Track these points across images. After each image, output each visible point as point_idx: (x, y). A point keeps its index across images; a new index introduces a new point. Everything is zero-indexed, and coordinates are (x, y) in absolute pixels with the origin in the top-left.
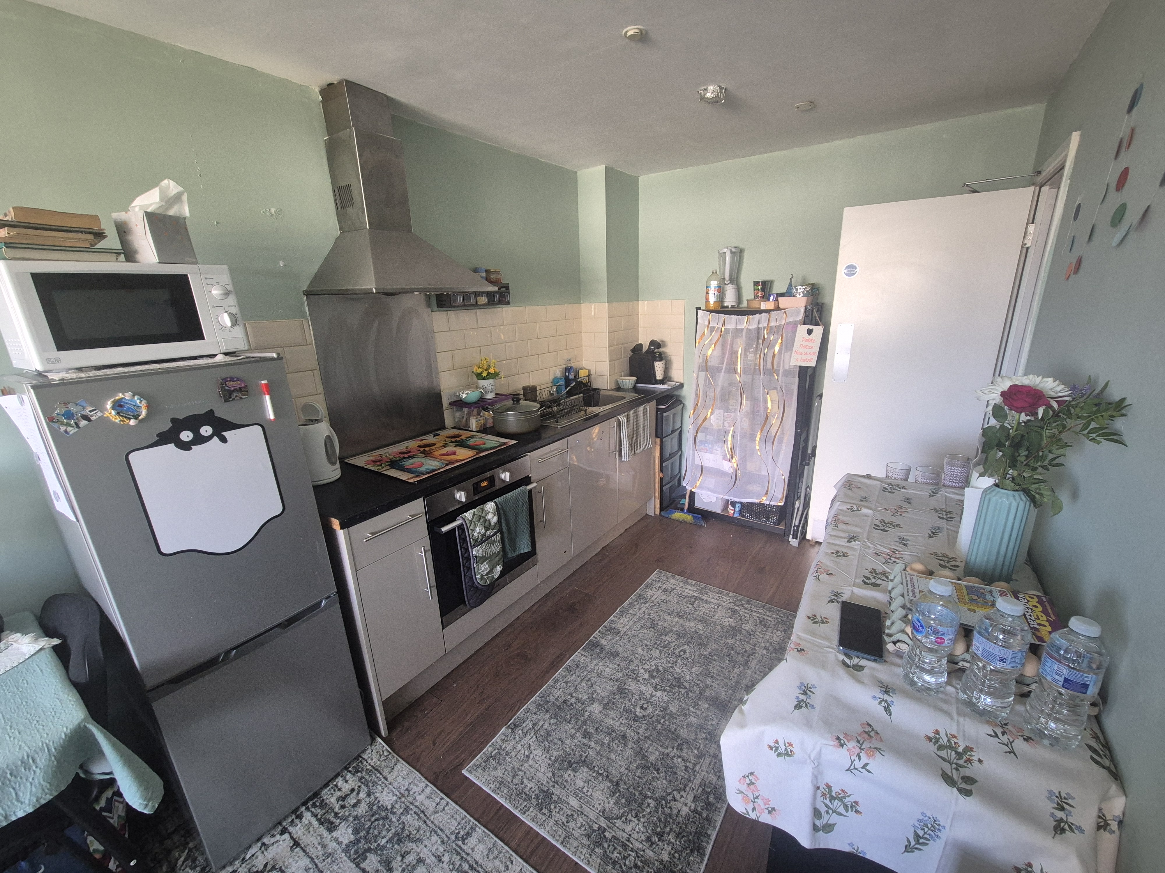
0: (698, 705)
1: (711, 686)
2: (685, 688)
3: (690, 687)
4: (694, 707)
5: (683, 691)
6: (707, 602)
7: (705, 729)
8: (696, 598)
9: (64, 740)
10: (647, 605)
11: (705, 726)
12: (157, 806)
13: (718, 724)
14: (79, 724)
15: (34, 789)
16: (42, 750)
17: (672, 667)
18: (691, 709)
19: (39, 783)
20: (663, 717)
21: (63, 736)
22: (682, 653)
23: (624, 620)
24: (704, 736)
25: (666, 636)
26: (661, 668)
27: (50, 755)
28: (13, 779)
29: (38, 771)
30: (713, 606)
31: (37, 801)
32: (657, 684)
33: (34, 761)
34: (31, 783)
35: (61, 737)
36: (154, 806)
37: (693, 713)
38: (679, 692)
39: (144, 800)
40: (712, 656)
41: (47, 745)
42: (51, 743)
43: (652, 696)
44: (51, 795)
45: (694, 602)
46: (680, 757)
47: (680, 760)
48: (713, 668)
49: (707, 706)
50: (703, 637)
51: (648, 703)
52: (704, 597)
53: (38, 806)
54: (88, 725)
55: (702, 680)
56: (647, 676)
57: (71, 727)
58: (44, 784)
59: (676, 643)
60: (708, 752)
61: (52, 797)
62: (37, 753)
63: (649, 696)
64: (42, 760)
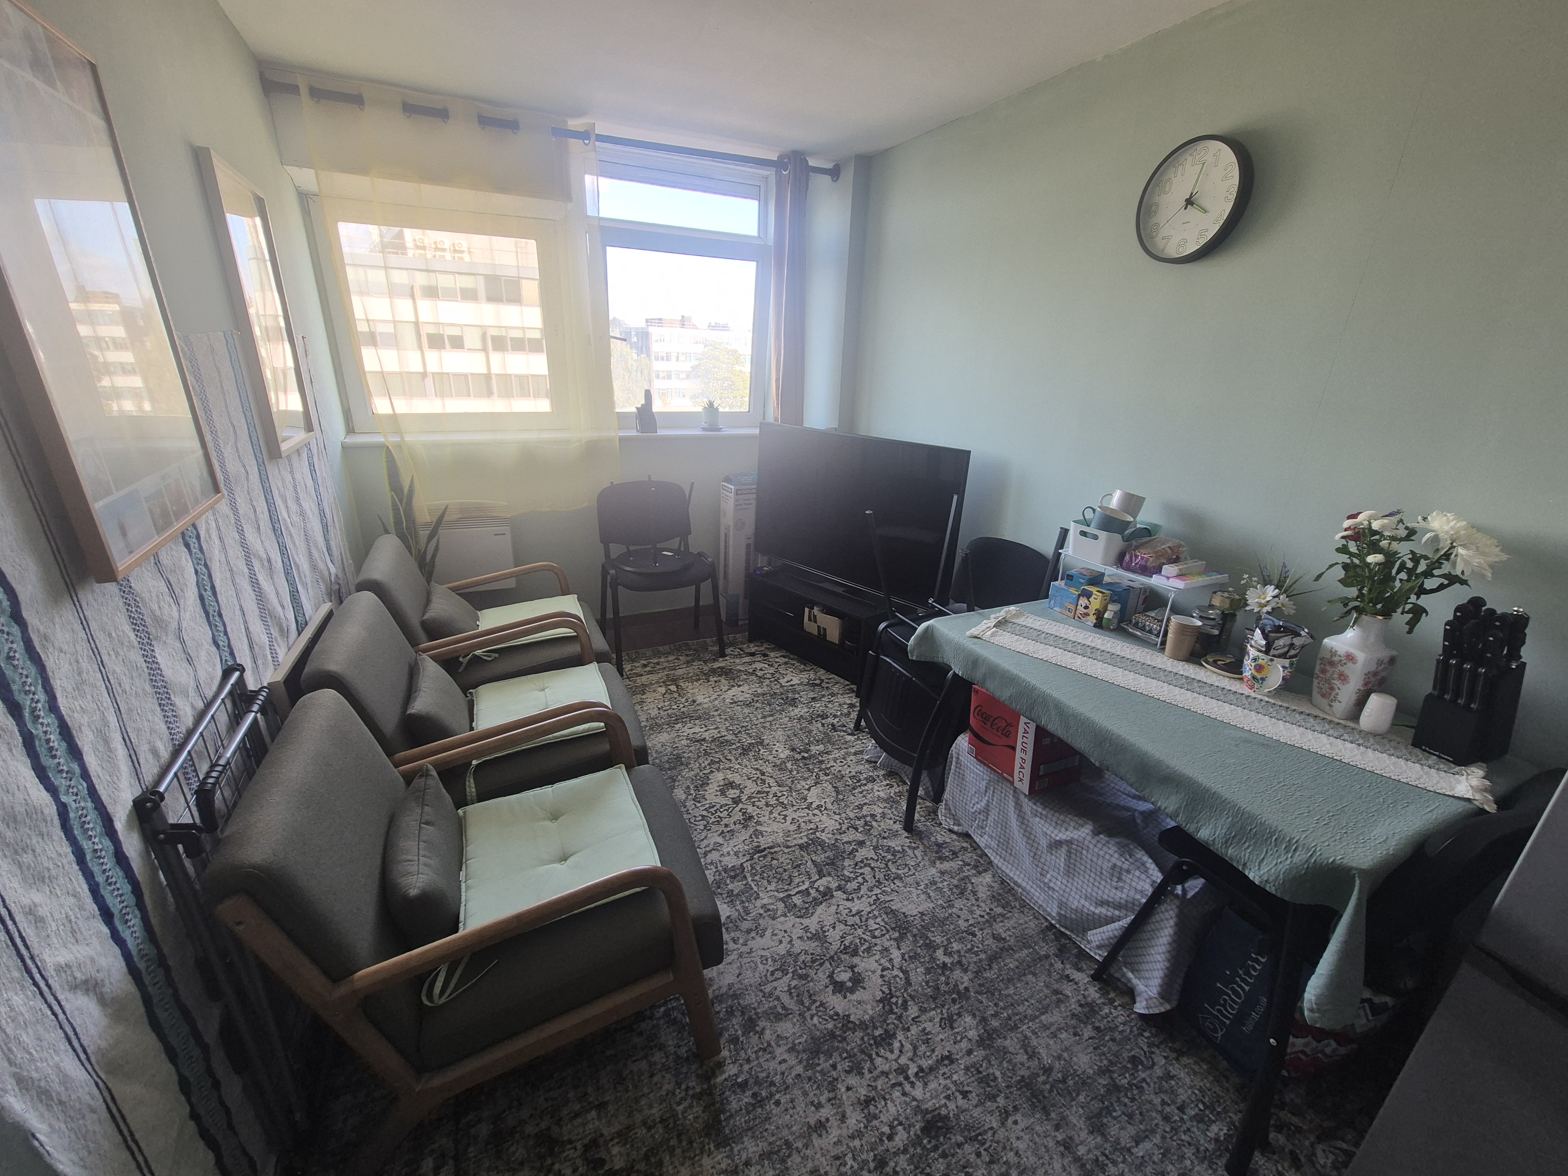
9: (1327, 864)
12: (1318, 1026)
14: (1351, 869)
15: (1273, 871)
16: (1308, 850)
19: (1280, 872)
21: (1330, 861)
27: (1307, 861)
28: (1273, 844)
29: (1288, 862)
31: (1266, 881)
33: (1295, 850)
34: (1276, 864)
35: (1329, 858)
36: (1316, 1022)
39: (1316, 1004)
41: (1315, 851)
42: (1318, 853)
44: (1276, 890)
53: (1262, 886)
54: (1357, 879)
57: (1345, 861)
58: (1281, 876)
61: (1274, 893)
62: (1303, 848)
64: (1300, 857)
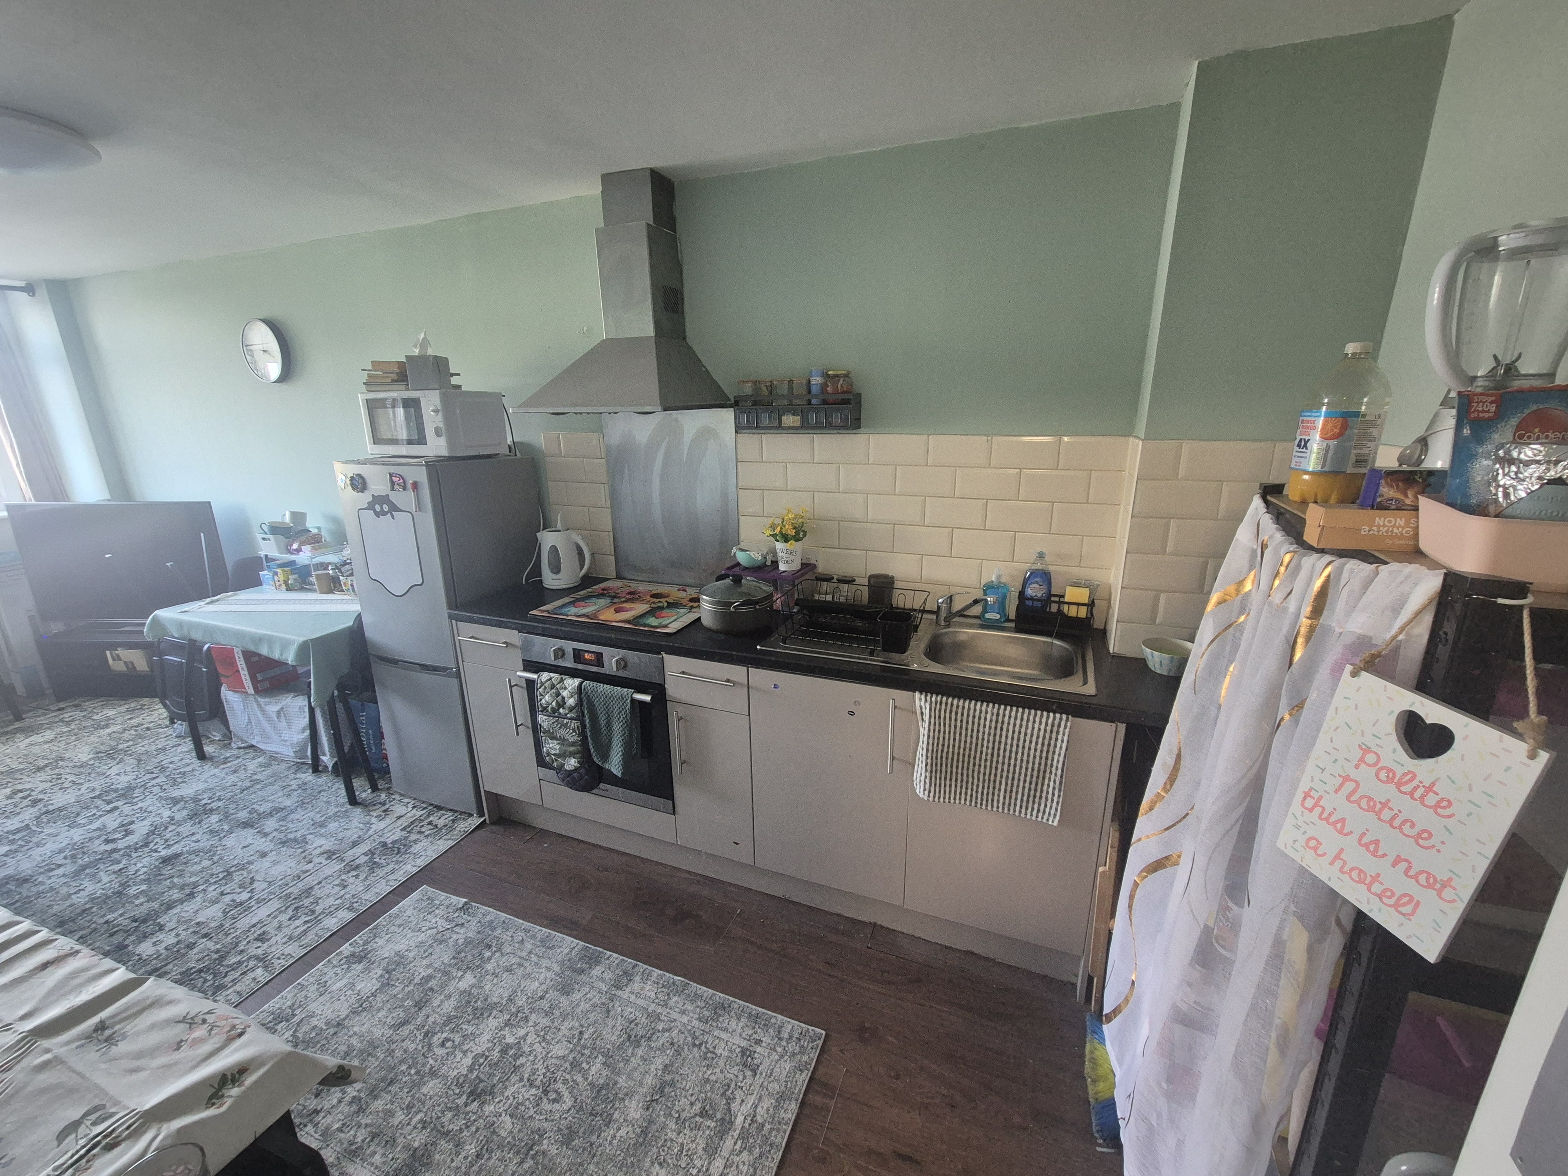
0: (424, 1128)
1: (458, 1154)
2: (466, 1105)
3: (467, 1113)
4: (421, 1121)
5: (461, 1101)
6: (711, 1151)
7: (372, 1140)
8: (726, 1124)
10: (695, 1023)
11: (376, 1141)
13: (372, 1165)
17: (521, 1080)
18: (420, 1116)
20: (418, 1073)
22: (553, 1096)
23: (649, 990)
24: (359, 1139)
25: (604, 1064)
26: (522, 1060)
30: (698, 1163)
32: (487, 1057)
37: (411, 1119)
38: (460, 1095)
40: (533, 1158)
43: (465, 1053)
45: (711, 1117)
46: (340, 1102)
47: (335, 1101)
48: (502, 1160)
49: (416, 1145)
50: (594, 1138)
51: (454, 1047)
52: (729, 1143)
55: (478, 1134)
56: (510, 1040)
59: (583, 1084)
60: (328, 1145)
63: (465, 1047)
